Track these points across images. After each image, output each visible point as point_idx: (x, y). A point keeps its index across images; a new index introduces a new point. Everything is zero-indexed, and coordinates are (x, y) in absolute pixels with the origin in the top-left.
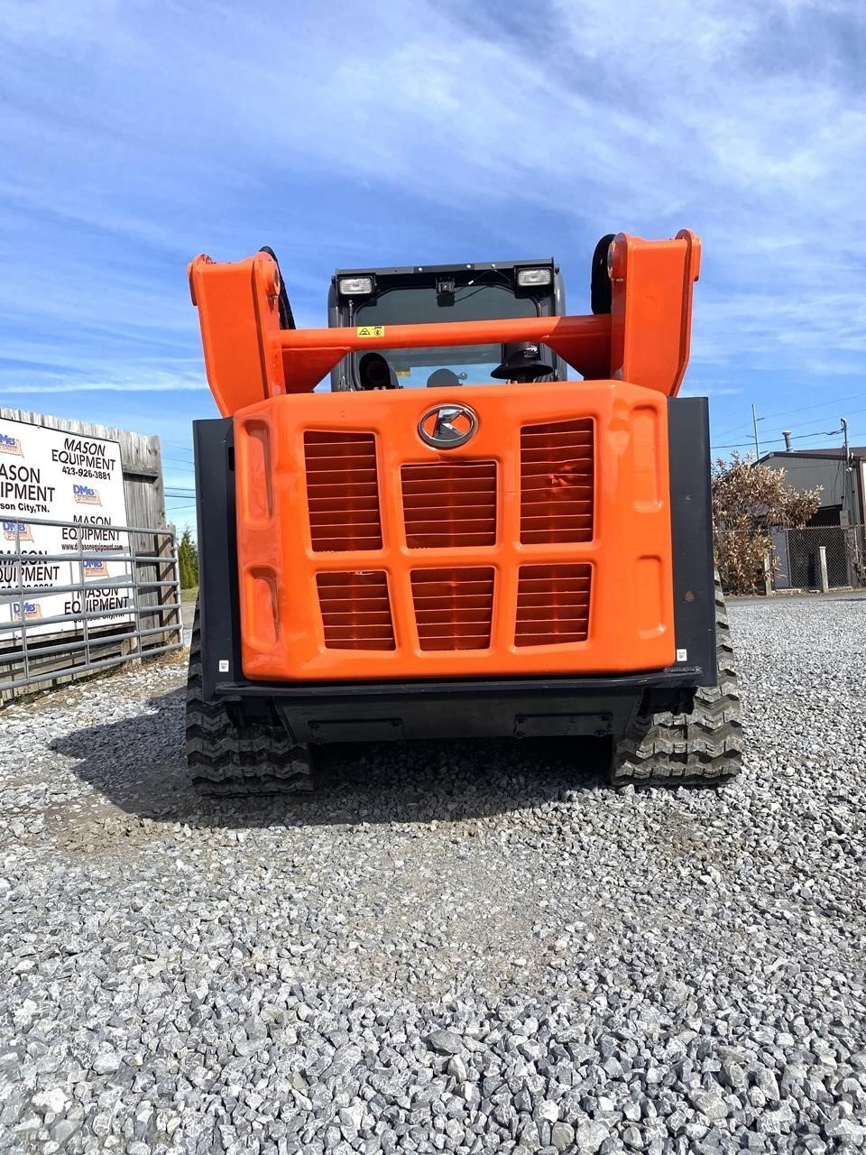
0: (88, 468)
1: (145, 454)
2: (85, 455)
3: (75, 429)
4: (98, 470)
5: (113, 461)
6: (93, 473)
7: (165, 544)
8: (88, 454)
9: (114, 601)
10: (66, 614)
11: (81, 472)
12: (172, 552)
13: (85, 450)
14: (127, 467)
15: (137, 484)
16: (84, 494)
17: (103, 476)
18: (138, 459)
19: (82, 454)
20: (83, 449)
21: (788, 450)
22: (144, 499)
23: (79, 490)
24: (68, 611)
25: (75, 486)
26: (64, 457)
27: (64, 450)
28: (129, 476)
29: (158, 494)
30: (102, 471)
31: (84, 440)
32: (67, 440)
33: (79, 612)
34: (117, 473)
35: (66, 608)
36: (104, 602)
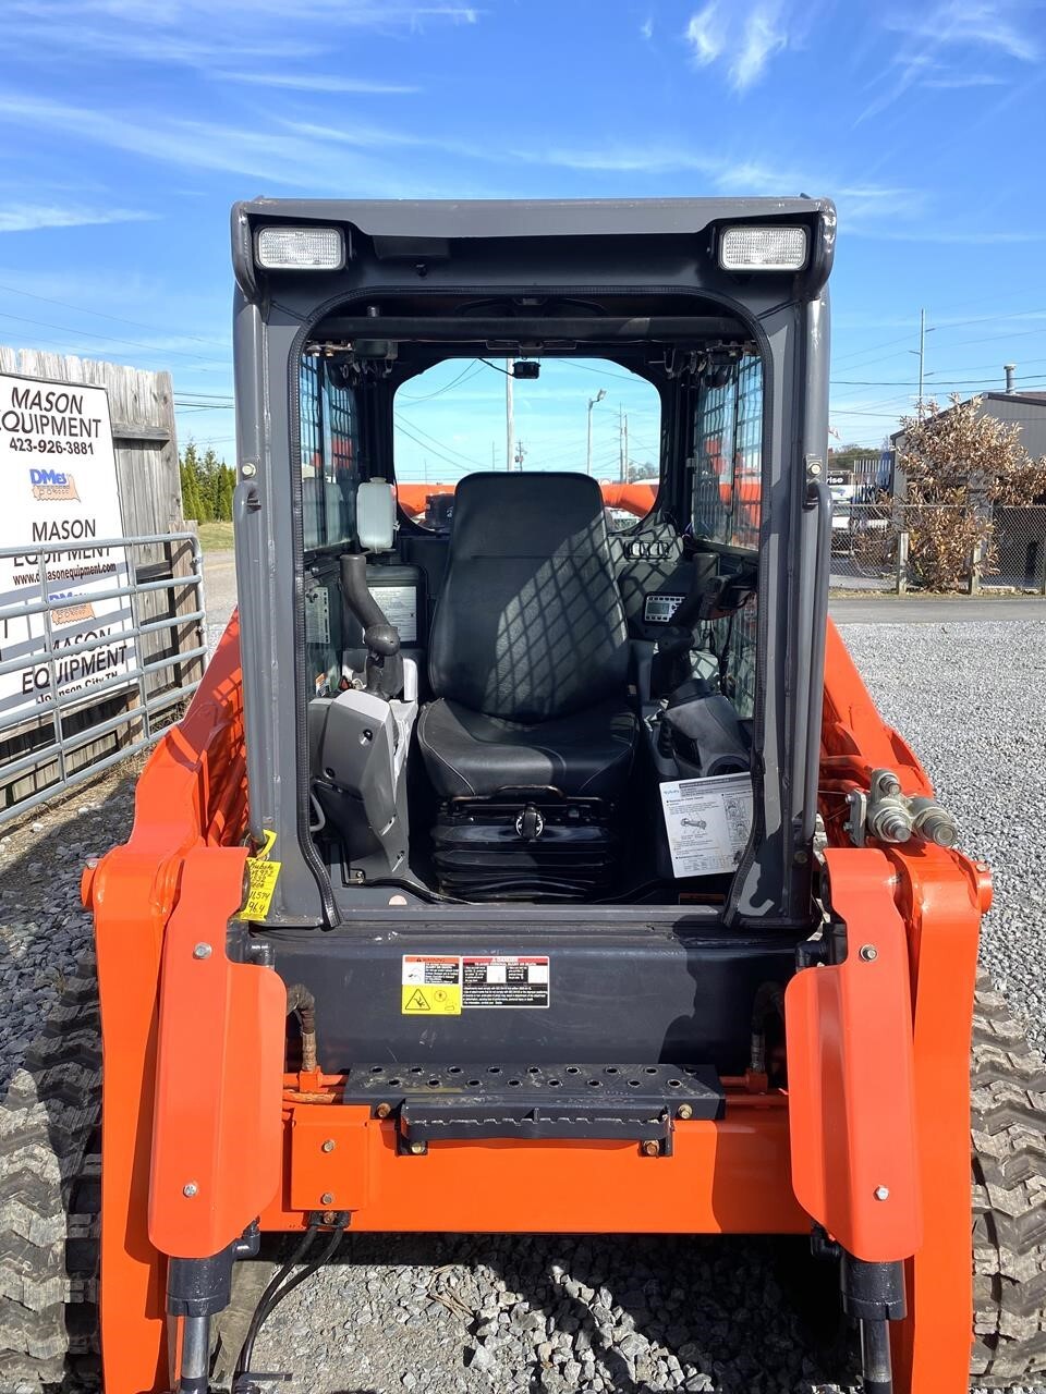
0: (55, 438)
1: (148, 403)
2: (49, 414)
3: (29, 368)
4: (73, 440)
5: (97, 421)
6: (63, 445)
7: (181, 551)
8: (54, 412)
9: (106, 655)
10: (25, 692)
11: (42, 446)
12: (193, 565)
13: (48, 406)
14: (120, 428)
15: (136, 453)
16: (50, 483)
17: (80, 449)
18: (136, 411)
19: (44, 413)
20: (45, 404)
21: (1008, 392)
22: (147, 477)
23: (40, 478)
24: (28, 687)
25: (32, 472)
26: (11, 421)
27: (12, 409)
28: (122, 442)
29: (169, 467)
30: (79, 440)
31: (45, 389)
32: (15, 390)
33: (46, 685)
34: (103, 442)
35: (25, 683)
36: (88, 662)
